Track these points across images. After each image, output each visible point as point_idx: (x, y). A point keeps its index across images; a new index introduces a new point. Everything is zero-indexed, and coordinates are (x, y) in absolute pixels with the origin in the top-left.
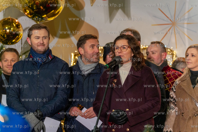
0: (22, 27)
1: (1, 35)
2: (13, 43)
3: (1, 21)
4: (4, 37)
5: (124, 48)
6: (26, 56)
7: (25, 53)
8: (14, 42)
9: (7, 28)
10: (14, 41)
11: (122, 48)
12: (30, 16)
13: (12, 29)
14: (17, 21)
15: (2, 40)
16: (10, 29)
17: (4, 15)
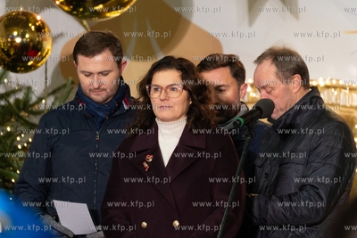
0: (49, 31)
1: (3, 50)
2: (28, 69)
3: (3, 17)
4: (7, 54)
5: (173, 89)
6: (56, 99)
7: (53, 92)
8: (31, 66)
9: (15, 33)
10: (30, 63)
11: (168, 90)
12: (66, 8)
13: (27, 36)
14: (38, 18)
15: (3, 60)
16: (23, 36)
17: (8, 5)
